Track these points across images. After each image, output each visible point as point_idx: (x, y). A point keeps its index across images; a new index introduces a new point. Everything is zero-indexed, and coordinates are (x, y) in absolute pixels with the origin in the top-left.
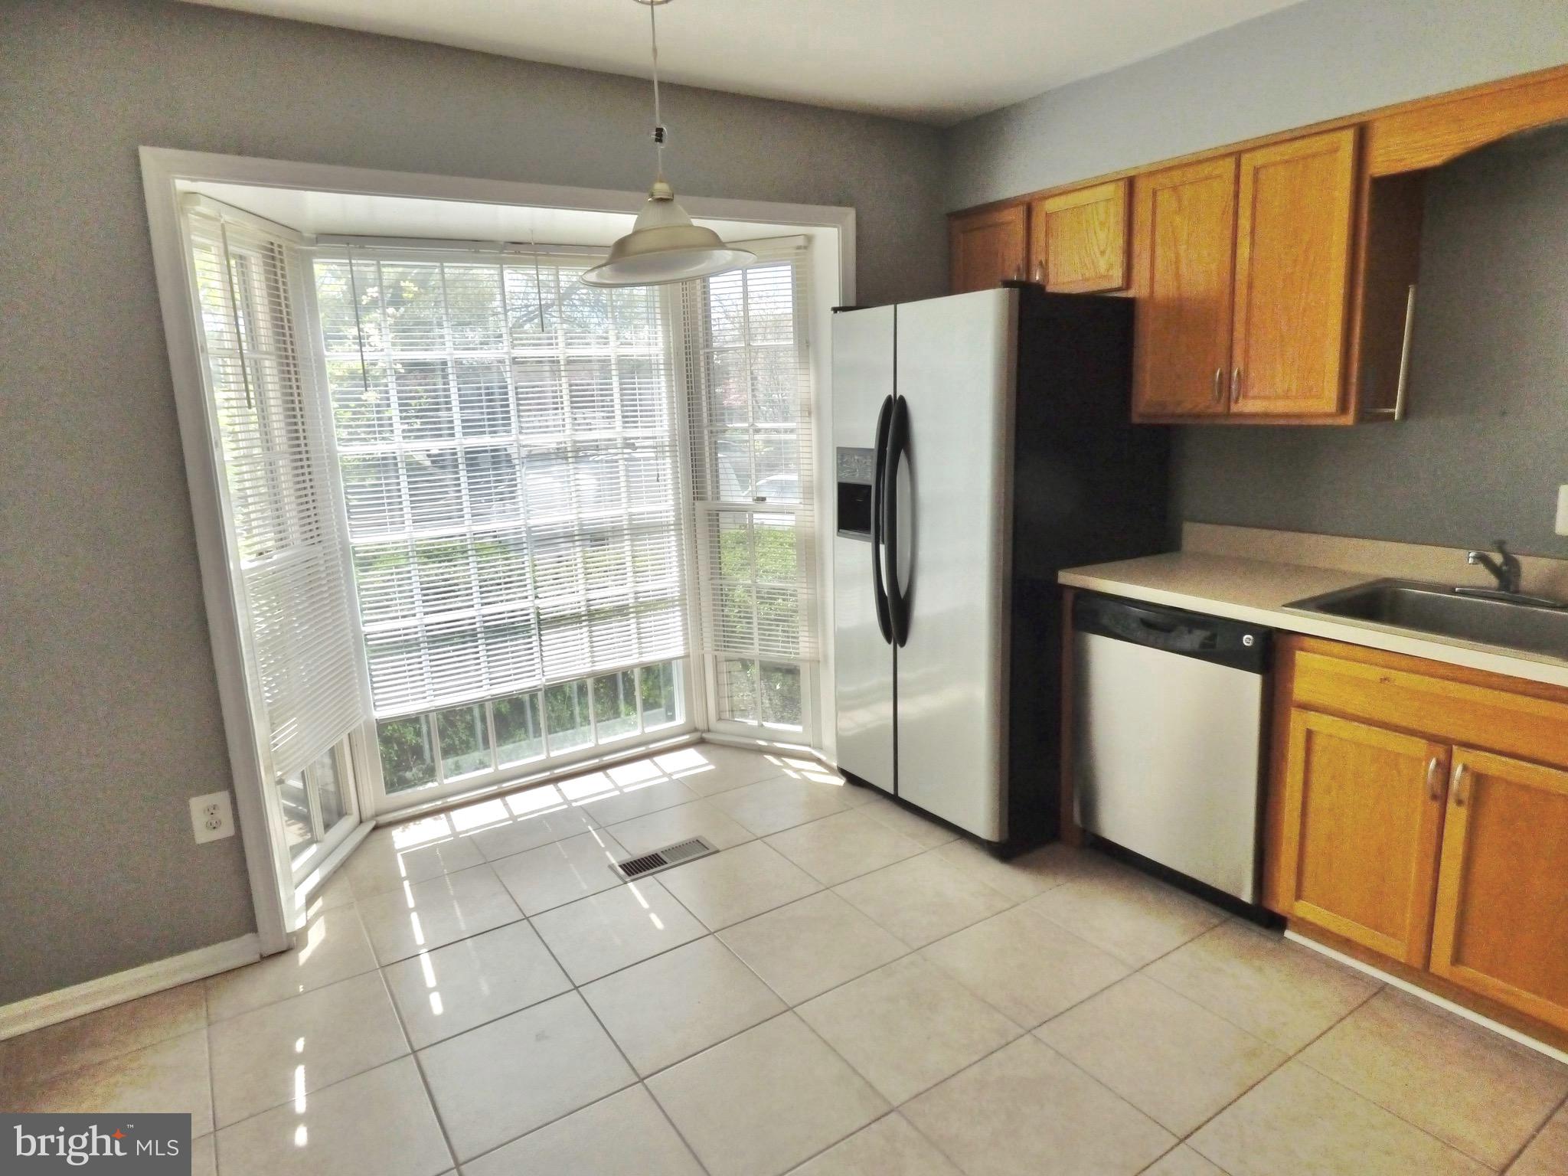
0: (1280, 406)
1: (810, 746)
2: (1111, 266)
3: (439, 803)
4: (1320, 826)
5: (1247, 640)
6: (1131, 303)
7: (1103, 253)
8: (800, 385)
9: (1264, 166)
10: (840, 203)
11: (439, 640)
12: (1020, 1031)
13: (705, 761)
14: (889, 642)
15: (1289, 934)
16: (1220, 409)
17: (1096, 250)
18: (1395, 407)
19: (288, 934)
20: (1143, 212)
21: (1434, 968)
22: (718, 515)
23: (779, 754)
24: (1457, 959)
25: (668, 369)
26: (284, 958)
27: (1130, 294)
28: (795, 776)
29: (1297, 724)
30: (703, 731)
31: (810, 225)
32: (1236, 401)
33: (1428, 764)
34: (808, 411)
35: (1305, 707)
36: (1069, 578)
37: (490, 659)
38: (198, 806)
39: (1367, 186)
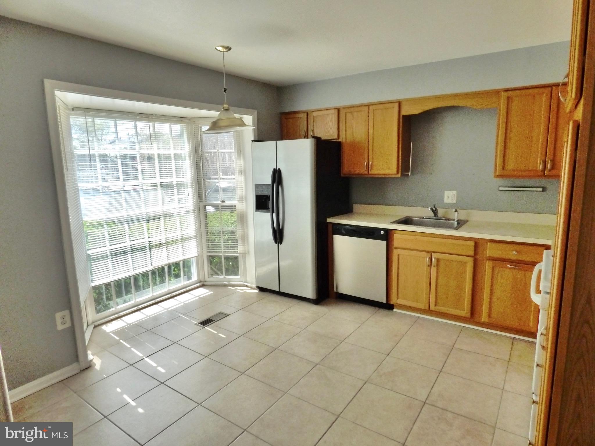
0: (382, 172)
1: (243, 282)
2: (333, 133)
3: (117, 315)
4: (402, 278)
5: (382, 232)
6: (340, 143)
7: (331, 128)
8: (239, 164)
9: (376, 110)
10: (253, 108)
11: (115, 254)
12: (341, 342)
13: (209, 291)
14: (276, 243)
15: (394, 310)
16: (366, 172)
17: (329, 127)
18: (409, 172)
19: (89, 361)
20: (342, 118)
21: (431, 309)
22: (206, 207)
23: (233, 286)
24: (436, 305)
25: (190, 158)
26: (89, 370)
27: (339, 140)
28: (241, 291)
29: (395, 252)
30: (203, 282)
31: (241, 114)
32: (371, 171)
33: (427, 258)
34: (241, 172)
35: (396, 248)
36: (329, 220)
37: (133, 261)
38: (58, 316)
39: (401, 117)
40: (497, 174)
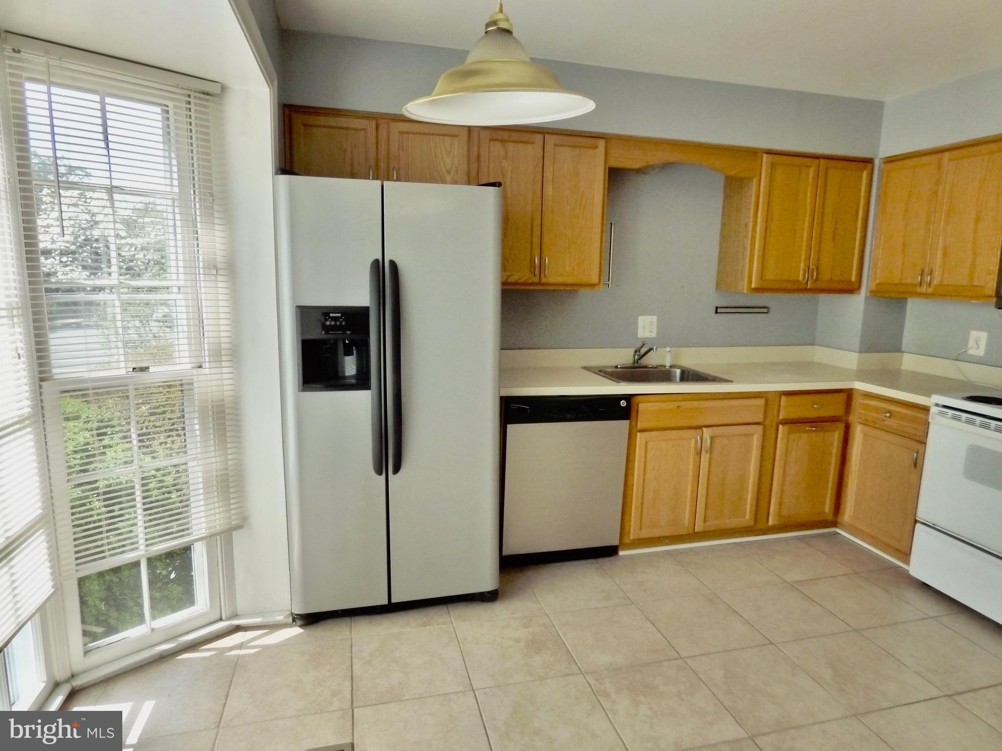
0: (569, 279)
1: (222, 620)
4: (650, 486)
5: (623, 403)
9: (558, 146)
14: (378, 474)
15: (620, 554)
16: (536, 280)
17: (443, 169)
21: (696, 530)
24: (705, 521)
29: (640, 440)
30: (67, 681)
32: (546, 276)
33: (696, 439)
35: (643, 431)
39: (607, 170)
40: (753, 286)
